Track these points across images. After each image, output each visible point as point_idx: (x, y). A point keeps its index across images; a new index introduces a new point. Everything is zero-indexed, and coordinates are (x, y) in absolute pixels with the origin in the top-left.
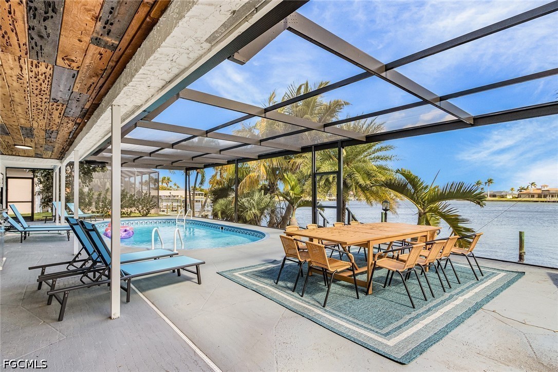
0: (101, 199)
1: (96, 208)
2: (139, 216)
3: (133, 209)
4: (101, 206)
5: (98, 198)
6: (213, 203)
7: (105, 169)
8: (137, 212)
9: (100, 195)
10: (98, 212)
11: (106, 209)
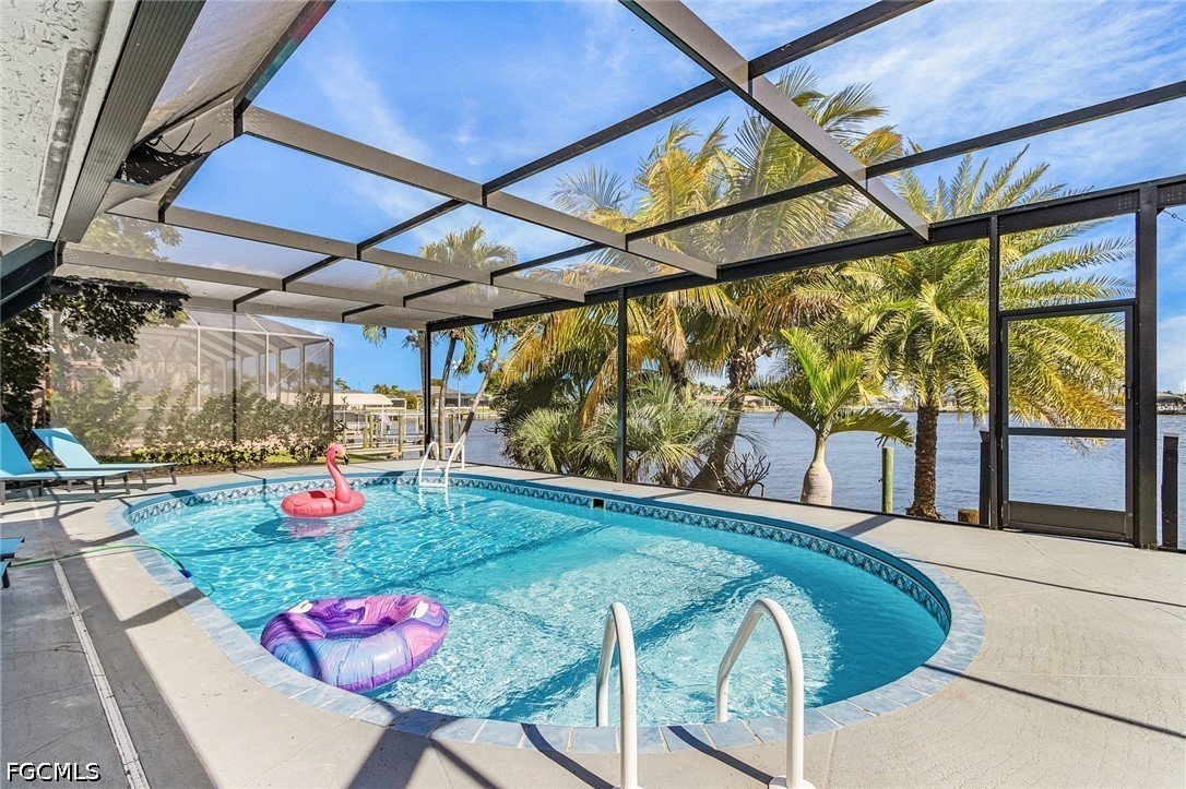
0: (166, 417)
1: (148, 441)
2: (290, 465)
3: (272, 442)
4: (164, 434)
5: (154, 411)
6: (503, 421)
7: (178, 315)
8: (282, 449)
9: (162, 400)
10: (153, 457)
11: (180, 443)
